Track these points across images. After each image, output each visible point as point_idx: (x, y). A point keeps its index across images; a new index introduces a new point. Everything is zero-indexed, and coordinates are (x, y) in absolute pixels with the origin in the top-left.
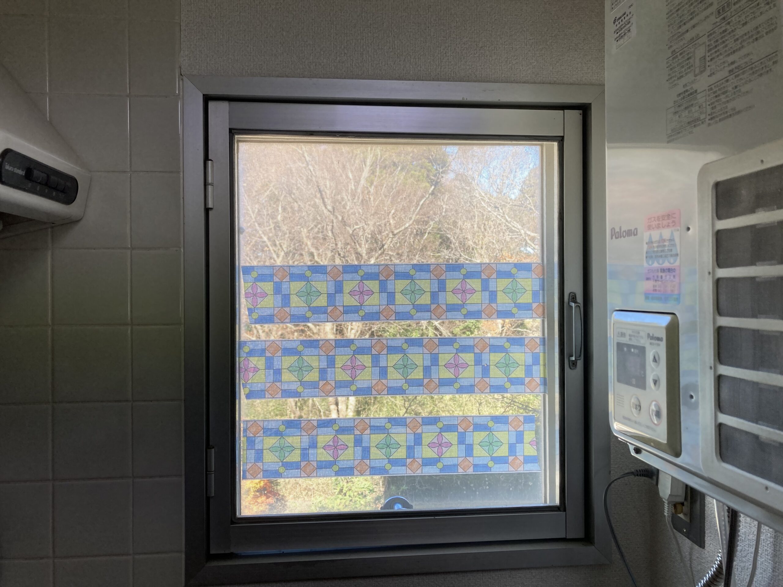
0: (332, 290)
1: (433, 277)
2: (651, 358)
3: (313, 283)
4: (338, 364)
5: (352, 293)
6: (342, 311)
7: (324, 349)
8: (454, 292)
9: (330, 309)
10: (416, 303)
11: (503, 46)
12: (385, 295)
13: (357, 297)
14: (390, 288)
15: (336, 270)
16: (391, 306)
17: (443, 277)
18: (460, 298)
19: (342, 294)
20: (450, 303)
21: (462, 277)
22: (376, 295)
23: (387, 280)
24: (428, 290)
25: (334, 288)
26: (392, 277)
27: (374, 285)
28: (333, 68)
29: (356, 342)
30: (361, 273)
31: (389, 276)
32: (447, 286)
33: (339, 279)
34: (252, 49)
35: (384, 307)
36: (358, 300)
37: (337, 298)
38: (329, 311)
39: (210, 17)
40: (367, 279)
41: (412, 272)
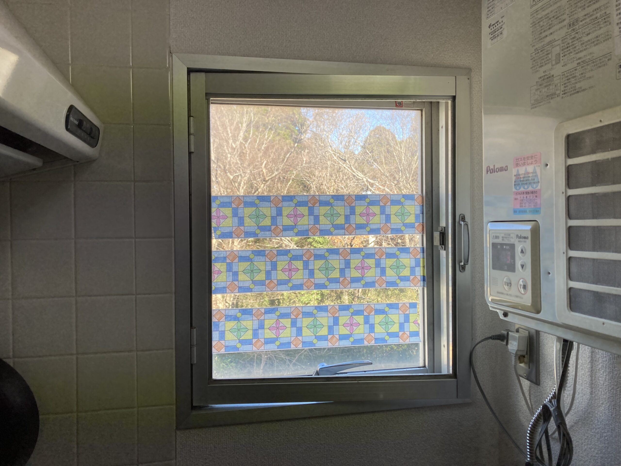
0: (274, 214)
1: (346, 204)
2: (520, 250)
3: (261, 209)
4: (279, 267)
5: (288, 216)
6: (282, 229)
7: (269, 257)
8: (361, 215)
9: (273, 227)
10: (334, 223)
11: (400, 39)
12: (312, 217)
13: (292, 219)
14: (316, 212)
15: (277, 199)
16: (317, 226)
17: (353, 205)
18: (365, 219)
19: (281, 217)
20: (358, 223)
21: (366, 204)
22: (306, 218)
23: (314, 206)
24: (343, 213)
25: (276, 212)
26: (317, 205)
27: (304, 210)
28: (281, 52)
29: (292, 252)
30: (295, 201)
31: (315, 203)
32: (356, 211)
33: (279, 206)
34: (222, 36)
35: (312, 226)
36: (293, 221)
37: (278, 220)
38: (272, 229)
39: (192, 11)
40: (299, 206)
41: (332, 201)
